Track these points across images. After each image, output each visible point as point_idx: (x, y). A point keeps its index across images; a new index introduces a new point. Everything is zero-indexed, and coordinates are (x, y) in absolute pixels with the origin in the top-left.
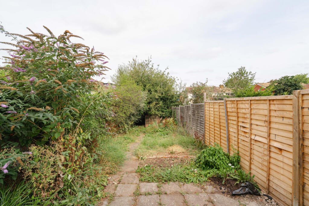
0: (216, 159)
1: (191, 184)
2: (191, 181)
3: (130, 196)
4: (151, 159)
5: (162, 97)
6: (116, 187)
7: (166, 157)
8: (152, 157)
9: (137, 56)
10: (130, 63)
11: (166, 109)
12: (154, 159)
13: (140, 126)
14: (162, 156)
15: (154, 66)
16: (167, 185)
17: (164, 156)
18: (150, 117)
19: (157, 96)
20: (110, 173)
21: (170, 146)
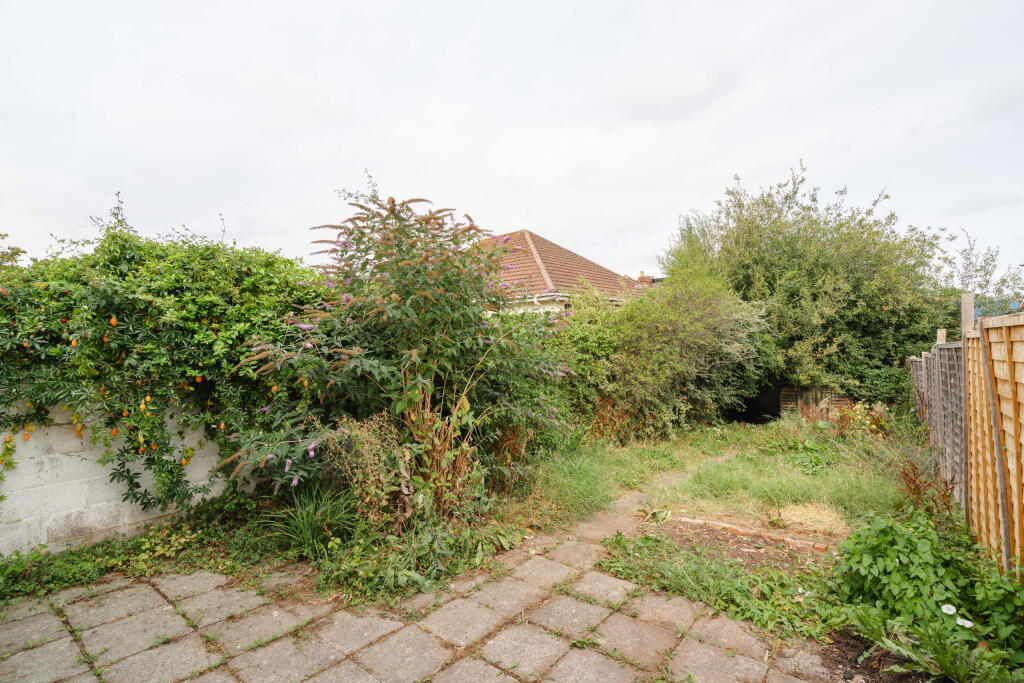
0: (889, 570)
1: (742, 624)
2: (748, 614)
3: (541, 587)
4: (684, 523)
5: (850, 319)
6: (528, 558)
7: (741, 530)
8: (688, 520)
9: (737, 178)
10: (724, 205)
11: (877, 367)
12: (694, 527)
13: (748, 425)
14: (727, 526)
15: (818, 197)
16: (664, 598)
17: (734, 527)
18: (802, 396)
19: (817, 313)
20: (539, 528)
21: (795, 502)
